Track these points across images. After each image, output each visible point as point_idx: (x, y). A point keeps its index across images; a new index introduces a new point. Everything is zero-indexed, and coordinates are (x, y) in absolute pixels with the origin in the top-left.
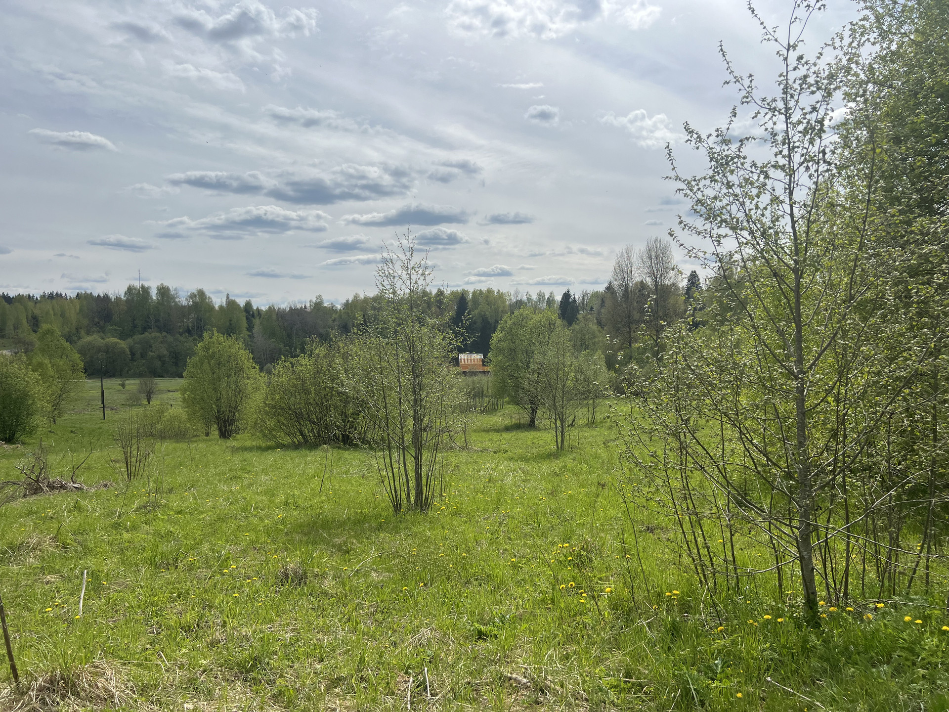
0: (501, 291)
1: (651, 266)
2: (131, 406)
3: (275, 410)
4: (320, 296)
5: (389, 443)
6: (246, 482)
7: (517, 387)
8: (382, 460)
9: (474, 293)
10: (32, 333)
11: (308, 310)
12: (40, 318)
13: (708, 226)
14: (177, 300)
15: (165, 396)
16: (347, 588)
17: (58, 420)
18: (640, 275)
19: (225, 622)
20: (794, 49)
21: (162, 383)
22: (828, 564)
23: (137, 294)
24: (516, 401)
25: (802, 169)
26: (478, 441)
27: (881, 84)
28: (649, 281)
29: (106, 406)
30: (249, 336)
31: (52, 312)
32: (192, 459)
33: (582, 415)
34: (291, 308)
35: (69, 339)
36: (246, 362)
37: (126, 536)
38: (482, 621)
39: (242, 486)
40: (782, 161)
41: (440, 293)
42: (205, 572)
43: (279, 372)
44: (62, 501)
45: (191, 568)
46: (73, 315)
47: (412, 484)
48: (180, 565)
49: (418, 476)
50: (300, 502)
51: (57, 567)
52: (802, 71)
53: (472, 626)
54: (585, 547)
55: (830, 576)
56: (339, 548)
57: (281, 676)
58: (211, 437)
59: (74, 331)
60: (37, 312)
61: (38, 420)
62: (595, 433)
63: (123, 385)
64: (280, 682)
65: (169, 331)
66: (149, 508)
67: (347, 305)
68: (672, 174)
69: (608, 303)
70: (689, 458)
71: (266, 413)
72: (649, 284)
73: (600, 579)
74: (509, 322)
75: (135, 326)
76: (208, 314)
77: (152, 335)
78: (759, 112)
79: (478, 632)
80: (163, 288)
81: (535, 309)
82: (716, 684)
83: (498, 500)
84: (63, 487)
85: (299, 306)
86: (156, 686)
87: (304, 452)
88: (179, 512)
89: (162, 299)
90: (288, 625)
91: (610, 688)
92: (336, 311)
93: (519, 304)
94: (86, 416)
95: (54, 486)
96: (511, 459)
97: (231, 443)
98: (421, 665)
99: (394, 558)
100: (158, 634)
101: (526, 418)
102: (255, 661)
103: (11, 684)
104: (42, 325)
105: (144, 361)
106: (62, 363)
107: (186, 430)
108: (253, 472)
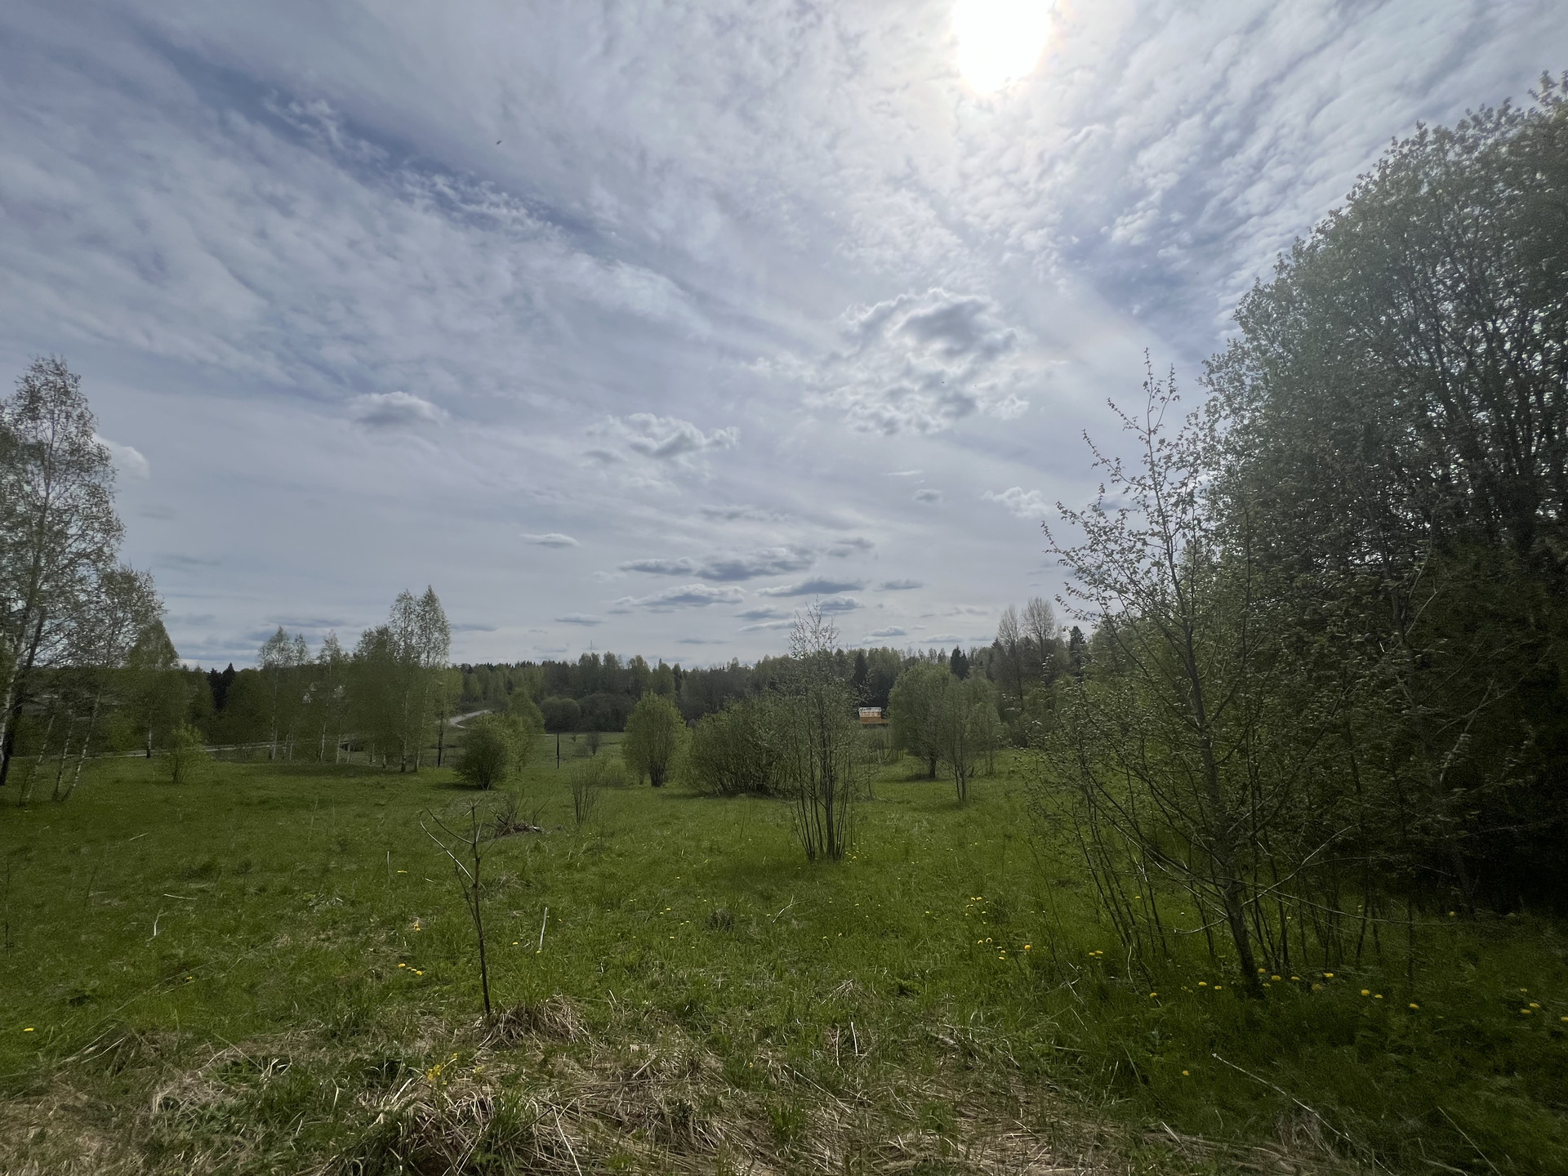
0: (895, 649)
1: (1034, 623)
2: (579, 757)
3: (700, 761)
4: (736, 658)
5: (803, 793)
6: (676, 828)
7: (917, 738)
8: (796, 809)
9: (871, 651)
10: (507, 696)
11: (726, 671)
12: (514, 683)
13: (1094, 591)
14: (620, 665)
15: (607, 748)
16: (771, 935)
17: (523, 769)
18: (1024, 631)
19: (663, 964)
20: (1155, 433)
21: (605, 737)
22: (1263, 928)
23: (589, 661)
24: (915, 753)
25: (1178, 535)
26: (882, 792)
27: (1239, 454)
28: (1034, 637)
29: (560, 757)
30: (676, 695)
31: (523, 678)
32: (630, 805)
33: (980, 765)
34: (711, 669)
35: (535, 700)
36: (675, 717)
37: (577, 876)
38: (901, 975)
39: (672, 831)
40: (1157, 529)
41: (840, 652)
42: (642, 913)
43: (703, 726)
44: (525, 842)
45: (632, 909)
46: (539, 679)
47: (825, 832)
48: (623, 905)
49: (830, 824)
50: (723, 848)
51: (521, 903)
52: (1166, 452)
53: (892, 979)
54: (999, 901)
55: (1266, 939)
56: (761, 894)
57: (715, 1022)
58: (645, 785)
59: (539, 693)
60: (511, 677)
61: (509, 769)
62: (994, 783)
63: (574, 739)
64: (714, 1028)
65: (612, 692)
66: (595, 851)
67: (758, 665)
68: (1052, 547)
69: (996, 658)
70: (1099, 812)
71: (691, 763)
72: (1034, 639)
73: (1017, 935)
74: (905, 678)
75: (585, 688)
76: (644, 677)
77: (599, 695)
78: (1129, 488)
79: (899, 986)
80: (609, 655)
81: (928, 664)
82: (1156, 1058)
83: (907, 852)
84: (526, 829)
85: (718, 668)
86: (605, 1025)
87: (723, 800)
88: (620, 855)
89: (608, 664)
90: (719, 969)
91: (1042, 1056)
92: (749, 671)
93: (913, 661)
94: (545, 766)
95: (518, 828)
96: (915, 810)
97: (662, 790)
98: (845, 1019)
99: (812, 907)
100: (605, 971)
101: (926, 769)
102: (691, 1005)
103: (483, 1015)
104: (515, 688)
105: (591, 718)
106: (529, 720)
107: (624, 779)
108: (682, 817)
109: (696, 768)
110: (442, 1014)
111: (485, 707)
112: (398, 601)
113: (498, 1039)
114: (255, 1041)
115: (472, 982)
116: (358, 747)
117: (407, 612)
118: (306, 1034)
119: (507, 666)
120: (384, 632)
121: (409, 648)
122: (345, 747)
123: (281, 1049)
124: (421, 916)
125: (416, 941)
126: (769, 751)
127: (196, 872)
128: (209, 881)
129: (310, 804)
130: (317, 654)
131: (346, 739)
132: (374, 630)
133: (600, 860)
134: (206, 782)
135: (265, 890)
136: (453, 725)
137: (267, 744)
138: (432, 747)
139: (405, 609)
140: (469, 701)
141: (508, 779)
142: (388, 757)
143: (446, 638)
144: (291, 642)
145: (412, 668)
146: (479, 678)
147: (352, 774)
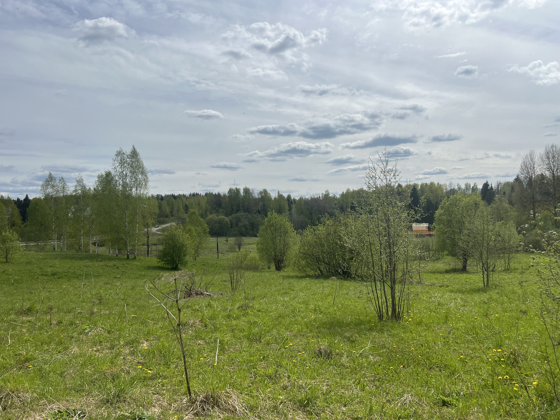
0: (440, 183)
1: (549, 164)
2: (231, 252)
3: (306, 256)
4: (327, 191)
5: (375, 277)
6: (292, 296)
7: (454, 244)
8: (370, 288)
9: (422, 185)
10: (185, 214)
11: (321, 199)
12: (189, 206)
14: (253, 195)
15: (247, 247)
16: (356, 364)
17: (197, 258)
18: (540, 170)
19: (289, 376)
21: (246, 240)
23: (234, 192)
24: (453, 254)
26: (428, 279)
28: (548, 174)
29: (219, 252)
30: (290, 214)
31: (194, 203)
32: (263, 282)
33: (500, 264)
34: (311, 198)
35: (202, 216)
36: (289, 228)
37: (234, 322)
38: (444, 394)
39: (290, 298)
41: (400, 186)
42: (274, 346)
43: (307, 234)
44: (203, 302)
45: (268, 343)
46: (203, 203)
47: (390, 303)
48: (263, 340)
49: (393, 298)
50: (323, 309)
51: (203, 337)
53: (437, 396)
54: (513, 353)
56: (348, 339)
57: (323, 412)
58: (271, 269)
59: (204, 213)
60: (187, 203)
61: (187, 258)
62: (511, 276)
63: (227, 241)
64: (323, 415)
65: (249, 212)
66: (244, 308)
67: (343, 195)
69: (517, 189)
71: (300, 257)
72: (548, 176)
73: (527, 375)
74: (447, 203)
75: (233, 210)
76: (268, 202)
77: (241, 214)
79: (442, 400)
80: (247, 189)
81: (464, 193)
83: (447, 317)
84: (202, 294)
85: (316, 197)
86: (257, 408)
87: (322, 280)
88: (259, 311)
89: (246, 194)
90: (324, 381)
92: (336, 199)
93: (453, 192)
94: (210, 257)
95: (197, 293)
96: (452, 291)
97: (282, 273)
99: (382, 348)
100: (255, 378)
101: (460, 265)
102: (308, 400)
103: (187, 397)
104: (190, 209)
105: (237, 228)
106: (199, 229)
107: (259, 266)
108: (295, 290)
109: (303, 260)
110: (164, 395)
111: (173, 221)
112: (116, 155)
113: (197, 410)
114: (67, 401)
115: (179, 378)
116: (101, 244)
117: (122, 163)
118: (93, 399)
119: (184, 196)
120: (108, 174)
121: (125, 185)
122: (94, 244)
123: (82, 406)
124: (147, 341)
125: (146, 354)
126: (351, 251)
127: (25, 311)
128: (32, 316)
129: (79, 276)
130: (73, 189)
131: (94, 240)
132: (104, 173)
133: (247, 313)
134: (23, 262)
135: (61, 322)
136: (155, 231)
137: (52, 242)
138: (143, 245)
139: (121, 160)
140: (163, 218)
141: (189, 264)
142: (119, 250)
143: (145, 178)
144: (58, 181)
145: (127, 197)
146: (168, 203)
147: (100, 259)
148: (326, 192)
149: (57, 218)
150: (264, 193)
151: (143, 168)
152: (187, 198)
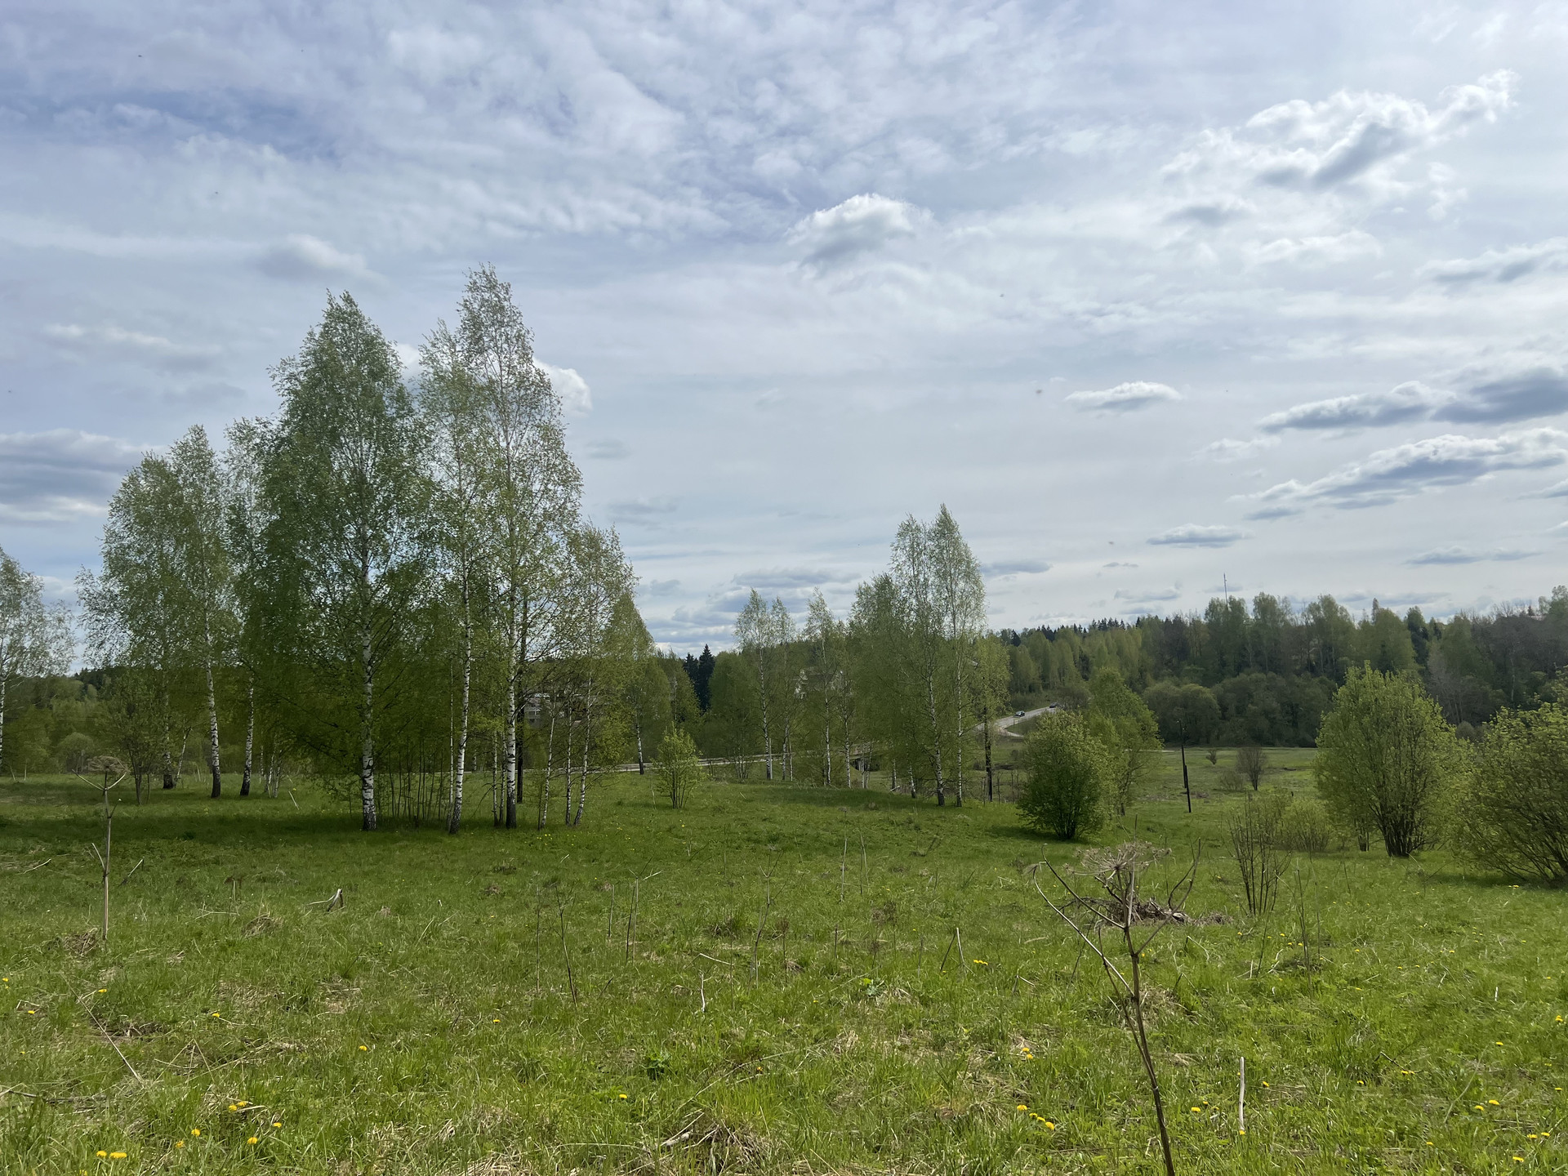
2: (1228, 792)
4: (1562, 586)
6: (1465, 942)
10: (1082, 681)
11: (1539, 617)
12: (1091, 659)
14: (1288, 618)
15: (1281, 777)
17: (1126, 808)
21: (1274, 756)
23: (1224, 613)
29: (1191, 791)
30: (1421, 672)
31: (1105, 649)
32: (1350, 889)
34: (1499, 615)
35: (1131, 684)
36: (1428, 718)
37: (1275, 1010)
39: (1459, 948)
42: (1433, 1101)
43: (1500, 737)
44: (1165, 938)
45: (1408, 1089)
46: (1133, 649)
48: (1387, 1078)
51: (1186, 1043)
58: (1373, 852)
59: (1137, 676)
60: (1086, 649)
61: (1101, 808)
63: (1213, 759)
65: (1278, 670)
66: (1300, 968)
71: (1480, 814)
75: (1224, 664)
76: (1341, 638)
77: (1252, 676)
80: (1265, 600)
84: (1158, 915)
85: (1517, 611)
88: (1355, 983)
89: (1263, 617)
94: (1165, 807)
95: (1146, 912)
97: (1411, 865)
104: (1095, 668)
105: (1242, 720)
106: (1128, 722)
107: (1325, 838)
108: (1475, 924)
109: (1492, 824)
111: (1048, 701)
112: (900, 534)
115: (1136, 1158)
116: (872, 766)
117: (914, 554)
119: (1076, 630)
120: (884, 584)
121: (924, 611)
122: (856, 764)
124: (1026, 1035)
125: (1030, 1075)
127: (724, 928)
128: (741, 942)
129: (828, 846)
130: (802, 626)
131: (856, 752)
132: (871, 583)
133: (1317, 987)
134: (707, 807)
135: (806, 964)
136: (1003, 731)
137: (761, 758)
138: (977, 767)
139: (912, 547)
140: (1022, 692)
141: (1108, 825)
142: (918, 780)
143: (975, 588)
144: (770, 610)
145: (931, 641)
146: (1032, 653)
147: (874, 805)
148: (1555, 593)
149: (772, 699)
150: (1325, 609)
151: (968, 562)
152: (1085, 635)
